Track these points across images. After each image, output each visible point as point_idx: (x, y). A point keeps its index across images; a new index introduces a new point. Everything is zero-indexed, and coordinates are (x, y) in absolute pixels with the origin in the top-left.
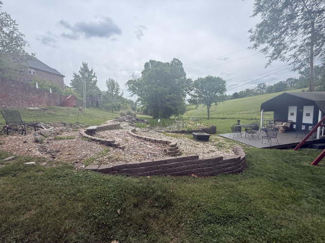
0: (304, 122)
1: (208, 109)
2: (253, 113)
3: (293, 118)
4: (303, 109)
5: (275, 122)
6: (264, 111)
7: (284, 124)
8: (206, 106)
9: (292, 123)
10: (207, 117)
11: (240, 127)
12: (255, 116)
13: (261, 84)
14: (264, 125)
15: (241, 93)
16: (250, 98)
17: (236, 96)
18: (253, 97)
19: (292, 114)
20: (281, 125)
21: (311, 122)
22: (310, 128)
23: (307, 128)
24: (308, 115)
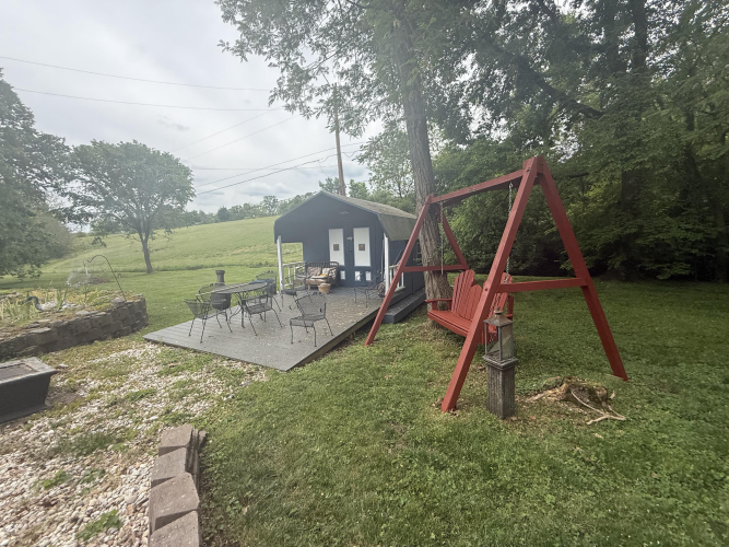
0: (358, 263)
1: (144, 243)
2: (261, 252)
3: (338, 257)
4: (352, 236)
5: (306, 267)
6: (283, 242)
7: (326, 271)
8: (137, 235)
9: (339, 269)
11: (228, 296)
12: (265, 258)
13: (271, 197)
14: (286, 279)
15: (235, 209)
16: (251, 221)
17: (224, 215)
18: (258, 220)
19: (336, 248)
20: (320, 275)
21: (368, 264)
22: (368, 277)
23: (363, 276)
24: (362, 248)
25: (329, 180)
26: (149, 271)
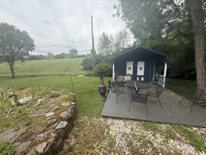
0: (139, 74)
3: (130, 72)
4: (137, 64)
10: (11, 75)
15: (38, 56)
19: (130, 69)
21: (143, 74)
22: (142, 79)
23: (140, 79)
24: (141, 69)
25: (72, 49)
26: (13, 77)
